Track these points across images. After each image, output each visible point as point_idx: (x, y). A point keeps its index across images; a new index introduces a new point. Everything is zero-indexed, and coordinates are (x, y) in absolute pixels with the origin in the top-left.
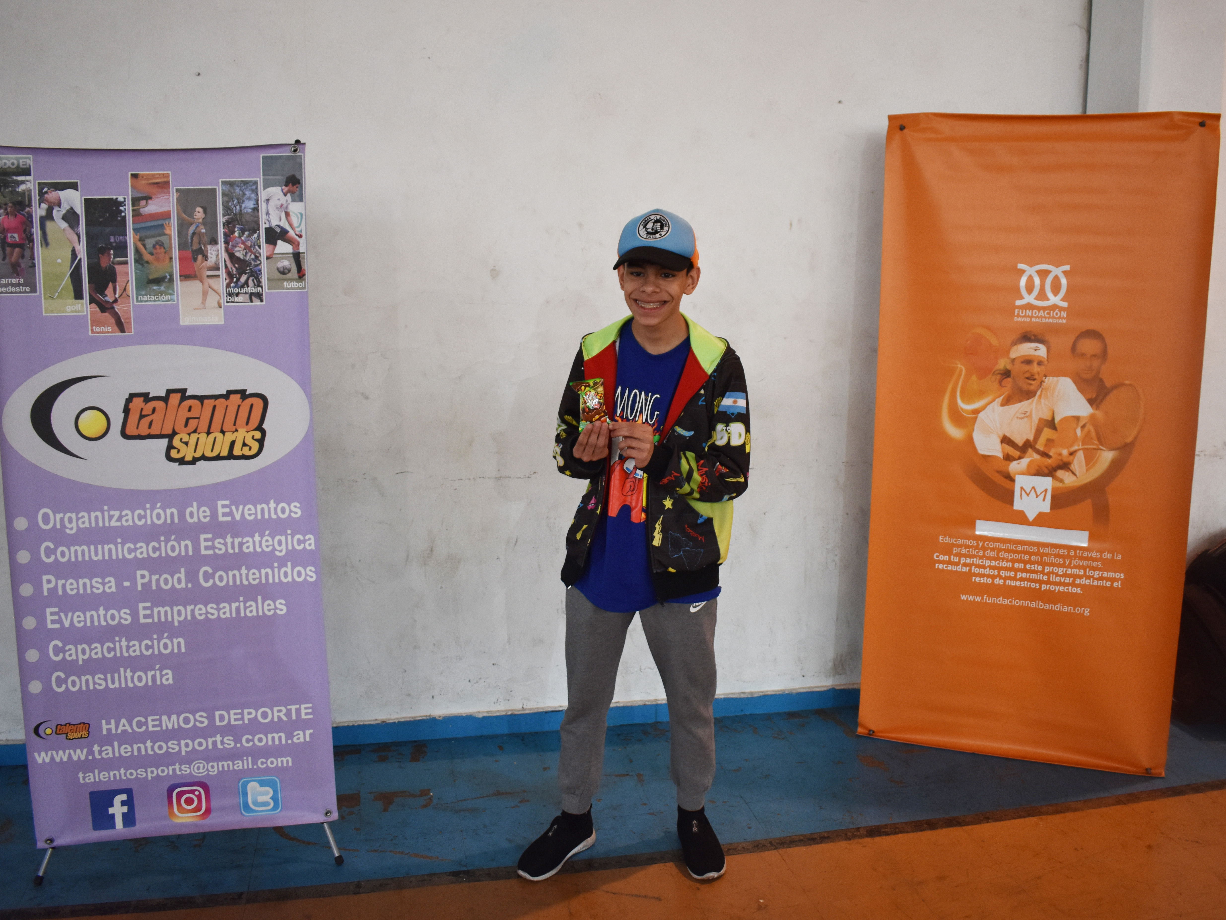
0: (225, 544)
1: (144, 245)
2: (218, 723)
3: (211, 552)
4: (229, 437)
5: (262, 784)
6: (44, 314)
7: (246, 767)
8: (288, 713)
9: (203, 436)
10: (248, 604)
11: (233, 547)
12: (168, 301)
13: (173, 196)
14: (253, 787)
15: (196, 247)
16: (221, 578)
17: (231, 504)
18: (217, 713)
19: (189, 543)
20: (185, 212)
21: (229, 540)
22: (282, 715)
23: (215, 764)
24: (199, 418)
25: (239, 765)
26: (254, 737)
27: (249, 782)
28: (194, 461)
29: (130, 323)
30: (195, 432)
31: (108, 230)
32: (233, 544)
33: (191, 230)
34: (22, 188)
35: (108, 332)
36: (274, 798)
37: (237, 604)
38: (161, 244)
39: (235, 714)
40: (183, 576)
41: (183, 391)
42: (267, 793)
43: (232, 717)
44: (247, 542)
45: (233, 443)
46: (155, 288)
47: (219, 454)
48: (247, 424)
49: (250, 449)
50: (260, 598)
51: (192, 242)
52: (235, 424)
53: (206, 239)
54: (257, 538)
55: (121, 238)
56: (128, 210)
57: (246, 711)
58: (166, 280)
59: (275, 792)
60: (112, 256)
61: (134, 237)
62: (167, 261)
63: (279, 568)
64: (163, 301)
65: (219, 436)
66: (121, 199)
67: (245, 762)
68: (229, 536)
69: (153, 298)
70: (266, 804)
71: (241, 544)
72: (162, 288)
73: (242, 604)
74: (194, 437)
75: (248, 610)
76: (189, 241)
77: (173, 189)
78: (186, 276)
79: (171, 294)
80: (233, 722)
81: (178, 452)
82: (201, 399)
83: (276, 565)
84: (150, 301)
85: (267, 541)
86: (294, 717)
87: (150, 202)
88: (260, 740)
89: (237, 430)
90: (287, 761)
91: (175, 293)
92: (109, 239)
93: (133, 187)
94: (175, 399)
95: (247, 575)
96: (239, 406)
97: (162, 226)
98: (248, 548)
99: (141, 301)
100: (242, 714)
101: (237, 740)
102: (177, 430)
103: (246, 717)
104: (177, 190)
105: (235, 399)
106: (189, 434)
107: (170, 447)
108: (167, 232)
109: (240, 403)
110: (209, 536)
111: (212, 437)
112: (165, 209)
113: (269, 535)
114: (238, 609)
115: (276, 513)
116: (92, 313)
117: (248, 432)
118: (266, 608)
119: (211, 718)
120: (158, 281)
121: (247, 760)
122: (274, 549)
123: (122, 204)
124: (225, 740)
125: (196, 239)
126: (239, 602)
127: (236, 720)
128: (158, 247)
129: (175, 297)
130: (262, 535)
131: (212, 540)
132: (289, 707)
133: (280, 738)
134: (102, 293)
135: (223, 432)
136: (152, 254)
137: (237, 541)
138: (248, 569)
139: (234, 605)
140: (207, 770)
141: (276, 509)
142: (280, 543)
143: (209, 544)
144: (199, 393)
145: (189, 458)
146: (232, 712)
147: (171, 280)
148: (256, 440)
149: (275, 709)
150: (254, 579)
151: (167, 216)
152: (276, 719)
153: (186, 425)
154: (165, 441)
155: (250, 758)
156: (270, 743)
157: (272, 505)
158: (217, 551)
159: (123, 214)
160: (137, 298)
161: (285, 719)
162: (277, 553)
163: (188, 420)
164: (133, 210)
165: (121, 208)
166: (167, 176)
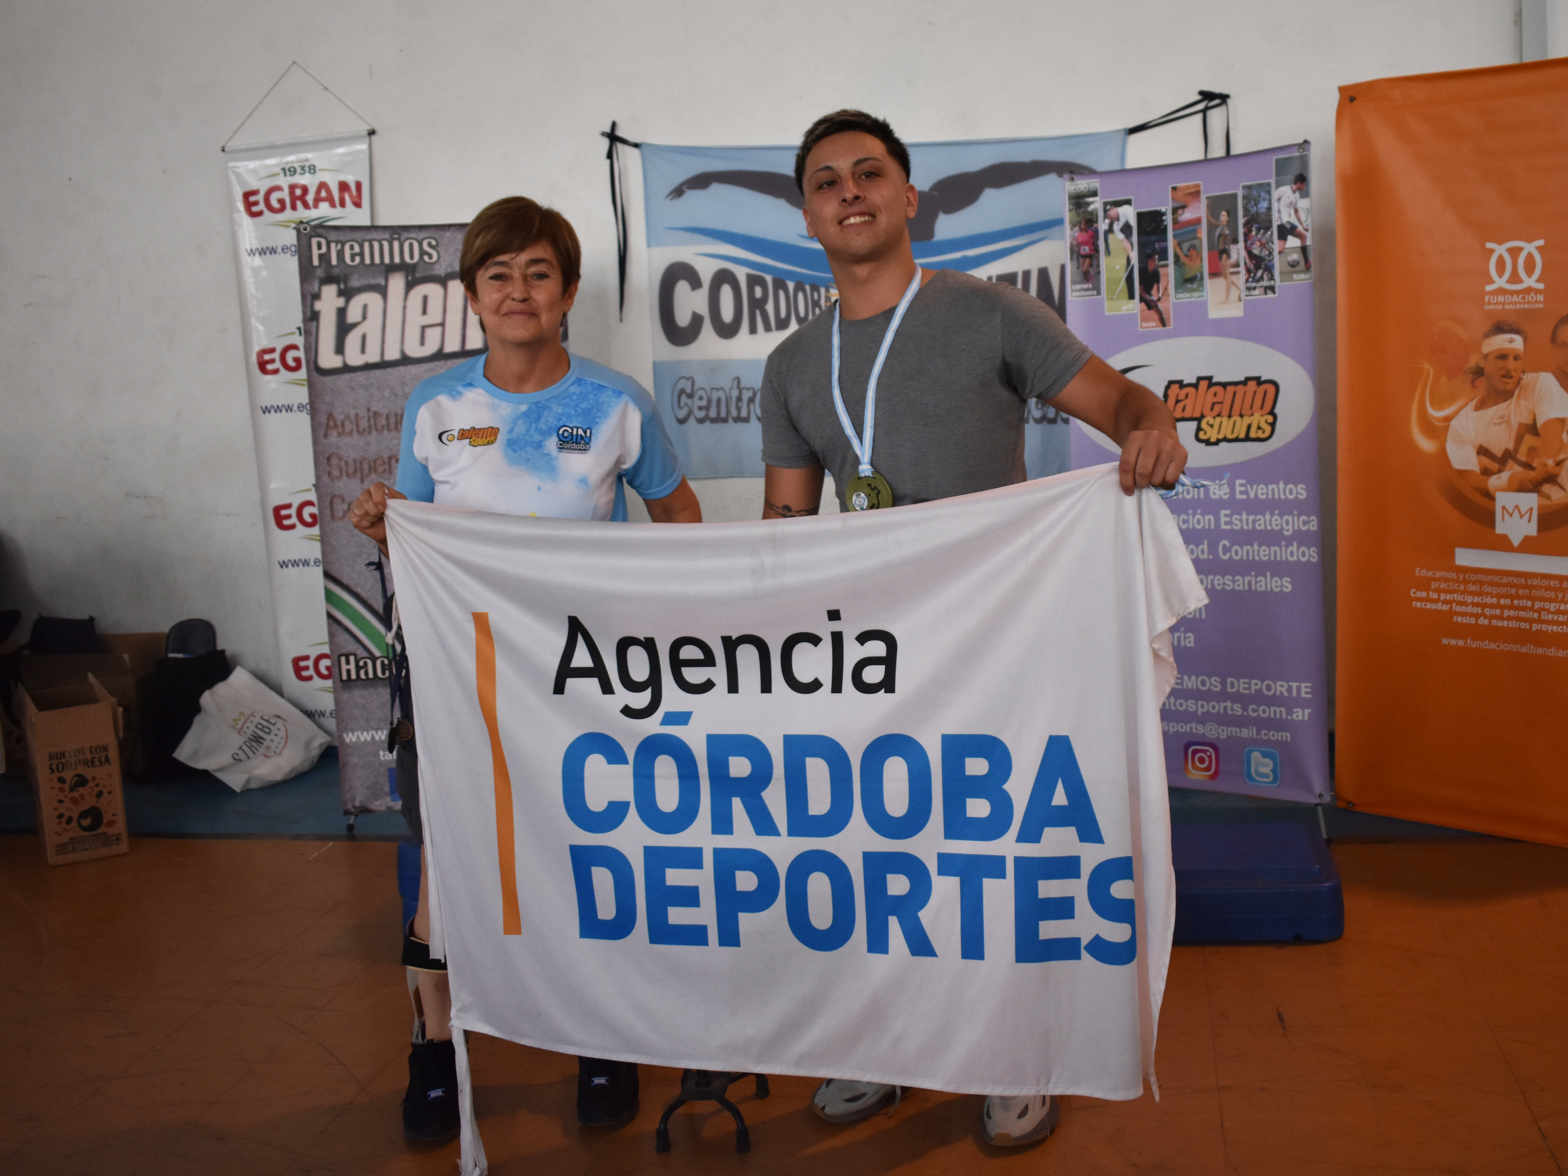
0: (1241, 521)
1: (1181, 249)
2: (1229, 690)
3: (1228, 527)
4: (1247, 420)
5: (1265, 755)
6: (1107, 313)
7: (1251, 736)
8: (1289, 690)
9: (1225, 419)
10: (1259, 579)
11: (1247, 524)
12: (1199, 297)
13: (1204, 203)
14: (1256, 756)
15: (1221, 247)
16: (1237, 553)
17: (1247, 483)
18: (1229, 680)
19: (1211, 517)
20: (1213, 216)
21: (1244, 516)
22: (1284, 690)
23: (1225, 728)
24: (1221, 403)
25: (1245, 733)
26: (1259, 708)
27: (1254, 751)
28: (1217, 443)
29: (1169, 319)
30: (1219, 415)
31: (1154, 238)
32: (1247, 520)
33: (1218, 232)
34: (1091, 208)
35: (1153, 327)
36: (1274, 771)
37: (1249, 578)
38: (1193, 247)
39: (1244, 683)
40: (1205, 546)
41: (1209, 378)
42: (1266, 765)
43: (1241, 686)
44: (1260, 520)
45: (1249, 427)
46: (1189, 286)
47: (1238, 435)
48: (1262, 408)
49: (1264, 432)
50: (1268, 574)
51: (1218, 244)
52: (1251, 408)
53: (1229, 239)
54: (1268, 516)
55: (1163, 244)
56: (1169, 220)
57: (1253, 682)
58: (1198, 278)
59: (1275, 765)
60: (1157, 261)
61: (1173, 242)
62: (1198, 261)
63: (1287, 547)
64: (1196, 298)
65: (1238, 419)
66: (1163, 209)
67: (1250, 731)
68: (1244, 513)
69: (1188, 295)
70: (1266, 776)
71: (1254, 521)
72: (1195, 286)
73: (1253, 579)
74: (1218, 419)
75: (1258, 584)
76: (1216, 242)
77: (1203, 197)
78: (1214, 274)
79: (1202, 291)
80: (1242, 691)
81: (1205, 433)
82: (1224, 385)
83: (1283, 543)
84: (1185, 298)
85: (1276, 520)
86: (1294, 694)
87: (1186, 210)
88: (1264, 712)
89: (1252, 414)
90: (1287, 736)
91: (1205, 290)
92: (1154, 245)
93: (1173, 199)
94: (1204, 384)
95: (1259, 551)
96: (1255, 392)
97: (1195, 231)
98: (1260, 525)
99: (1179, 299)
100: (1249, 683)
101: (1245, 709)
102: (1204, 413)
103: (1253, 688)
104: (1207, 198)
105: (1252, 385)
106: (1214, 418)
107: (1199, 429)
108: (1199, 235)
109: (1256, 389)
110: (1228, 512)
111: (1232, 419)
112: (1197, 215)
113: (1279, 514)
114: (1250, 583)
115: (1284, 493)
116: (1142, 311)
117: (1262, 416)
118: (1274, 584)
119: (1223, 683)
120: (1191, 280)
121: (1252, 729)
122: (1282, 529)
123: (1163, 214)
124: (1235, 707)
125: (1221, 240)
126: (1251, 576)
127: (1245, 689)
128: (1191, 249)
129: (1204, 294)
130: (1272, 514)
131: (1230, 516)
132: (1291, 684)
133: (1281, 712)
134: (1149, 294)
135: (1241, 416)
136: (1187, 256)
137: (1251, 518)
138: (1260, 545)
139: (1247, 579)
140: (1218, 733)
141: (1284, 489)
142: (1287, 523)
143: (1228, 519)
144: (1223, 379)
145: (1213, 440)
146: (1242, 681)
147: (1202, 278)
148: (1270, 424)
149: (1279, 683)
150: (1265, 556)
151: (1198, 221)
152: (1278, 694)
153: (1212, 409)
154: (1194, 425)
155: (1255, 728)
156: (1272, 716)
157: (1282, 486)
158: (1234, 527)
159: (1165, 223)
160: (1175, 296)
161: (1286, 694)
162: (1286, 533)
163: (1213, 404)
164: (1173, 219)
165: (1164, 218)
166: (1198, 186)
